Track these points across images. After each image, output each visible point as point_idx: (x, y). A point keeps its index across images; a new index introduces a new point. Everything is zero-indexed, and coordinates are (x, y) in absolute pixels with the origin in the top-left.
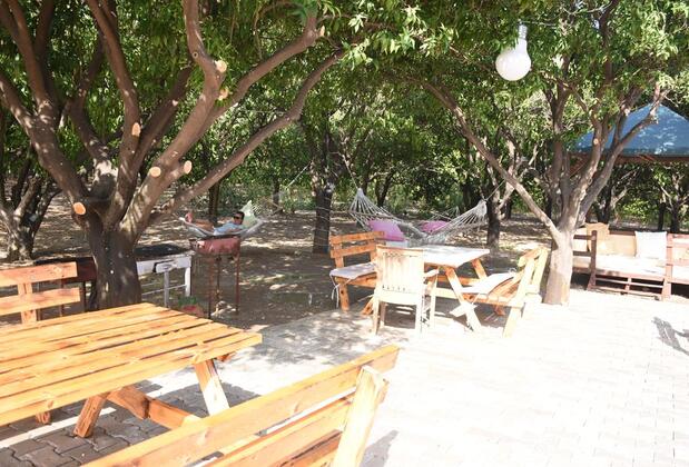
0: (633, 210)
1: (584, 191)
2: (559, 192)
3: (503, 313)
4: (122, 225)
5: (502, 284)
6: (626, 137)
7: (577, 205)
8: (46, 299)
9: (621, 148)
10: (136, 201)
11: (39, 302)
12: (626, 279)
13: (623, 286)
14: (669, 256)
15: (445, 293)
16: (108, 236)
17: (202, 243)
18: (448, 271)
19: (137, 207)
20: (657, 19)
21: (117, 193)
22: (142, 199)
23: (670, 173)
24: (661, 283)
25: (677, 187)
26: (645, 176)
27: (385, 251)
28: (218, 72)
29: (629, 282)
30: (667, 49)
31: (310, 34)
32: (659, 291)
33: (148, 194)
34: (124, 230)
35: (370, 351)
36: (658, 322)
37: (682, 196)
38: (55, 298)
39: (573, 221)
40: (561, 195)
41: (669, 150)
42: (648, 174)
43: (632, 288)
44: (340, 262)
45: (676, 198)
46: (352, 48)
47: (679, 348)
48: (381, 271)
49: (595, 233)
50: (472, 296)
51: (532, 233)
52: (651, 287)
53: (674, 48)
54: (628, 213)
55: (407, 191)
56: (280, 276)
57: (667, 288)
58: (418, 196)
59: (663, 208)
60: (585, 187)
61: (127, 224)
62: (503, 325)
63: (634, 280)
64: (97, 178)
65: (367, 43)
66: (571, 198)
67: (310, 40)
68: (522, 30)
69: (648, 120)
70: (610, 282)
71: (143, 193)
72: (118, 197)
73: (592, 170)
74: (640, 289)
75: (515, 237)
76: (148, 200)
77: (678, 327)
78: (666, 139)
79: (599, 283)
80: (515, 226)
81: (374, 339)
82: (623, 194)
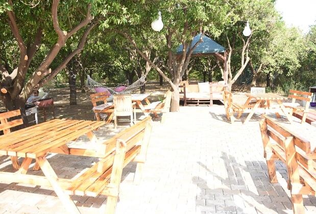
0: (194, 75)
1: (181, 68)
2: (172, 70)
3: (158, 116)
4: (20, 96)
5: (157, 105)
6: (193, 48)
7: (179, 74)
8: (13, 124)
9: (192, 52)
10: (28, 85)
11: (11, 125)
12: (197, 101)
13: (196, 103)
14: (211, 90)
15: (139, 111)
16: (14, 101)
17: (39, 102)
18: (138, 102)
19: (28, 88)
20: (202, 8)
21: (18, 84)
22: (31, 85)
23: (207, 59)
24: (209, 101)
25: (209, 65)
26: (198, 61)
27: (116, 97)
28: (64, 35)
29: (199, 102)
30: (206, 19)
31: (89, 18)
32: (209, 103)
33: (33, 83)
34: (22, 98)
35: (117, 134)
36: (210, 113)
37: (211, 68)
38: (16, 123)
39: (178, 80)
40: (173, 71)
41: (207, 51)
42: (199, 60)
43: (200, 103)
44: (95, 104)
45: (210, 69)
46: (103, 22)
47: (218, 119)
48: (116, 105)
49: (184, 84)
50: (148, 110)
51: (156, 88)
52: (206, 102)
53: (208, 18)
54: (191, 77)
55: (100, 75)
56: (62, 116)
57: (211, 102)
58: (104, 77)
59: (205, 73)
60: (181, 67)
61: (23, 95)
62: (160, 120)
63: (200, 101)
64: (4, 78)
65: (108, 20)
66: (177, 71)
67: (89, 21)
68: (160, 13)
69: (200, 41)
70: (192, 102)
71: (31, 82)
72: (18, 85)
73: (183, 61)
74: (202, 103)
75: (150, 91)
76: (33, 85)
77: (217, 113)
78: (206, 47)
79: (188, 103)
80: (149, 86)
81: (116, 130)
82: (190, 69)
